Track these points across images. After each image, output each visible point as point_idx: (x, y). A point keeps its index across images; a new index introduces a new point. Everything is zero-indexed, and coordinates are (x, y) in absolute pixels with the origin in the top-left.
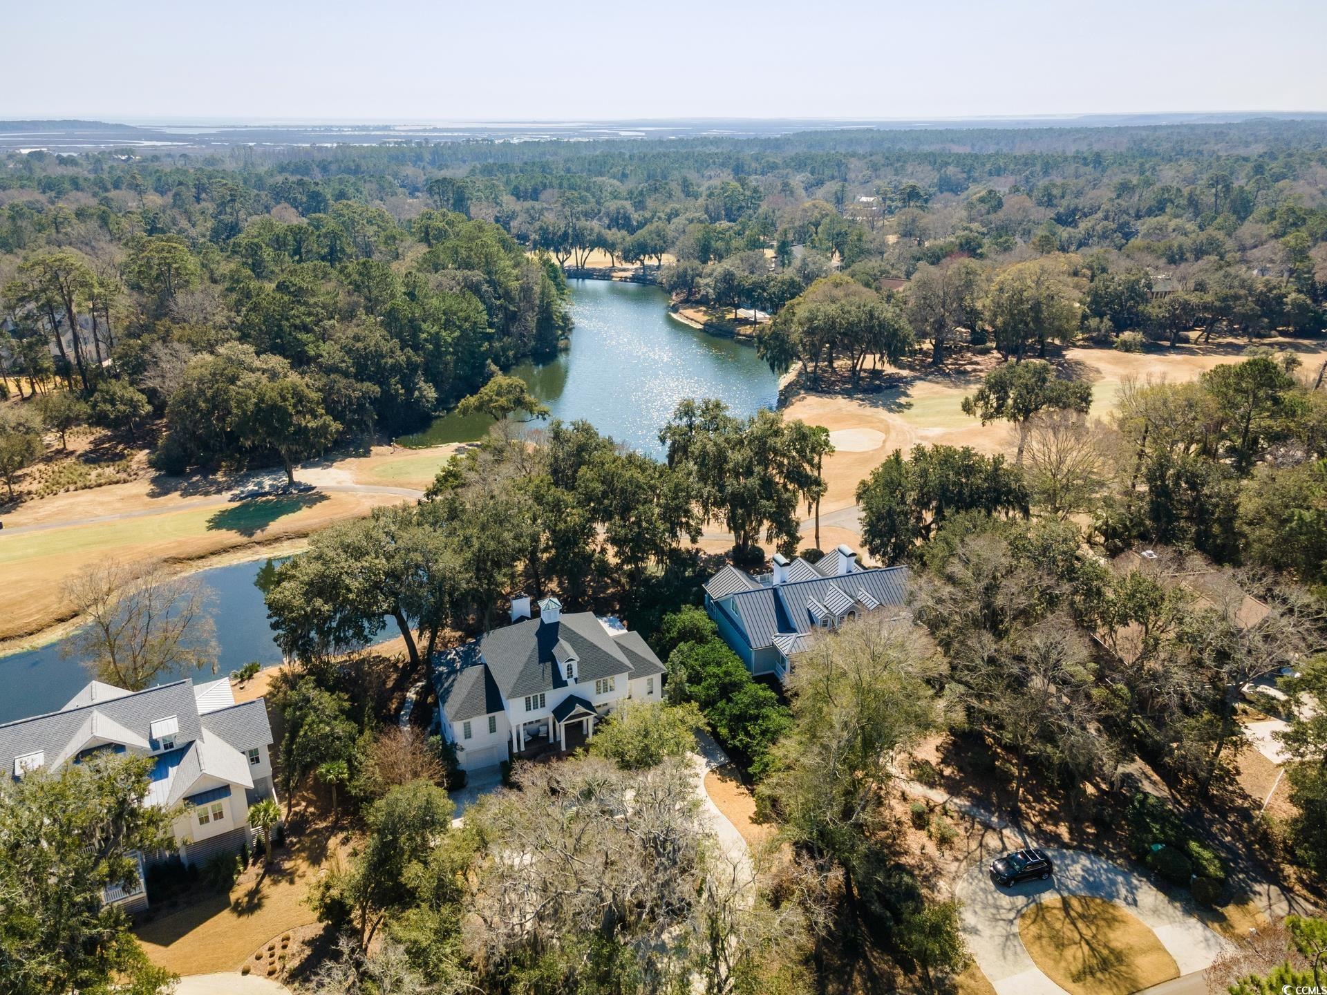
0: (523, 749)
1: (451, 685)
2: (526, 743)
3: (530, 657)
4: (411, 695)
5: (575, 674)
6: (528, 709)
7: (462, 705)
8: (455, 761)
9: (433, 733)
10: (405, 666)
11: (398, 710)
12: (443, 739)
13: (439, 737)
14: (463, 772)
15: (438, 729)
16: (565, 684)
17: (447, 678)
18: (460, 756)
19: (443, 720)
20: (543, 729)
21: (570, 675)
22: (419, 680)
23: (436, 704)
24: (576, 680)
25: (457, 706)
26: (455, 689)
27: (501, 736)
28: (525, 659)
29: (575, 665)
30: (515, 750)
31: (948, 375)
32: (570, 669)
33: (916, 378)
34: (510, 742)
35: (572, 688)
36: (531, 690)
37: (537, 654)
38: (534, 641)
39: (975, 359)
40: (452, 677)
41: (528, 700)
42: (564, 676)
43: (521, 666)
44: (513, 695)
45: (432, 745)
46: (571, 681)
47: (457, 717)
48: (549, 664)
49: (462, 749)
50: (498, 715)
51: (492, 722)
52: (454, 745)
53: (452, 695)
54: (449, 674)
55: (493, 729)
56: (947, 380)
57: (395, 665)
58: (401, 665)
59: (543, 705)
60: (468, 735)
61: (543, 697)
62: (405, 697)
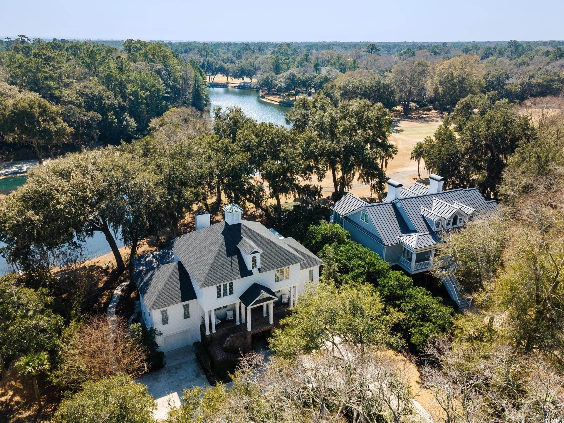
0: (214, 331)
1: (150, 279)
2: (217, 326)
3: (219, 251)
4: (118, 292)
5: (259, 265)
6: (219, 296)
7: (159, 296)
8: (154, 345)
9: (135, 321)
10: (114, 271)
11: (107, 304)
12: (144, 327)
13: (139, 325)
14: (162, 353)
15: (140, 317)
16: (250, 273)
17: (146, 274)
18: (159, 340)
19: (143, 310)
20: (230, 314)
21: (254, 265)
22: (124, 281)
23: (138, 298)
24: (259, 269)
25: (155, 297)
26: (153, 282)
27: (195, 321)
28: (214, 254)
29: (258, 256)
30: (208, 333)
31: (415, 119)
32: (254, 260)
33: (400, 120)
34: (203, 326)
35: (256, 277)
36: (222, 279)
37: (224, 249)
38: (221, 239)
39: (425, 113)
40: (151, 273)
41: (219, 288)
42: (249, 267)
43: (211, 260)
44: (205, 284)
45: (134, 331)
46: (255, 271)
47: (156, 305)
48: (235, 257)
49: (161, 334)
50: (191, 303)
51: (186, 309)
52: (153, 331)
53: (151, 288)
54: (147, 271)
55: (187, 315)
56: (416, 121)
57: (106, 271)
58: (110, 271)
59: (231, 293)
60: (165, 321)
61: (231, 285)
62: (112, 294)
